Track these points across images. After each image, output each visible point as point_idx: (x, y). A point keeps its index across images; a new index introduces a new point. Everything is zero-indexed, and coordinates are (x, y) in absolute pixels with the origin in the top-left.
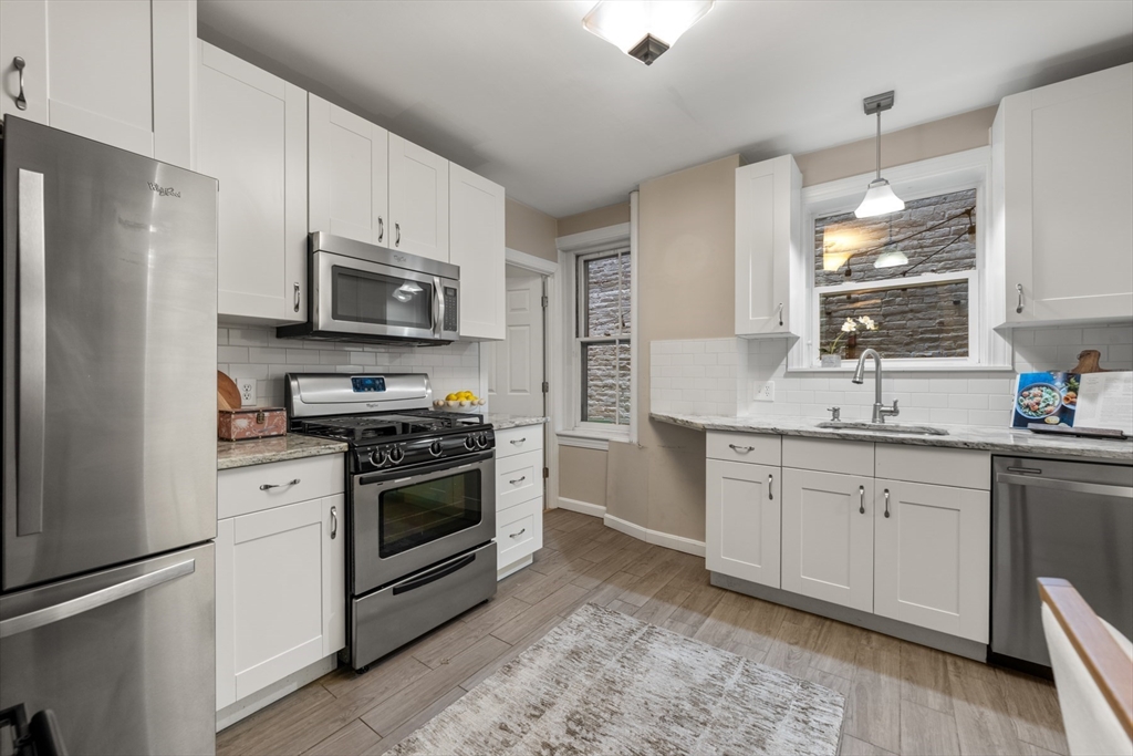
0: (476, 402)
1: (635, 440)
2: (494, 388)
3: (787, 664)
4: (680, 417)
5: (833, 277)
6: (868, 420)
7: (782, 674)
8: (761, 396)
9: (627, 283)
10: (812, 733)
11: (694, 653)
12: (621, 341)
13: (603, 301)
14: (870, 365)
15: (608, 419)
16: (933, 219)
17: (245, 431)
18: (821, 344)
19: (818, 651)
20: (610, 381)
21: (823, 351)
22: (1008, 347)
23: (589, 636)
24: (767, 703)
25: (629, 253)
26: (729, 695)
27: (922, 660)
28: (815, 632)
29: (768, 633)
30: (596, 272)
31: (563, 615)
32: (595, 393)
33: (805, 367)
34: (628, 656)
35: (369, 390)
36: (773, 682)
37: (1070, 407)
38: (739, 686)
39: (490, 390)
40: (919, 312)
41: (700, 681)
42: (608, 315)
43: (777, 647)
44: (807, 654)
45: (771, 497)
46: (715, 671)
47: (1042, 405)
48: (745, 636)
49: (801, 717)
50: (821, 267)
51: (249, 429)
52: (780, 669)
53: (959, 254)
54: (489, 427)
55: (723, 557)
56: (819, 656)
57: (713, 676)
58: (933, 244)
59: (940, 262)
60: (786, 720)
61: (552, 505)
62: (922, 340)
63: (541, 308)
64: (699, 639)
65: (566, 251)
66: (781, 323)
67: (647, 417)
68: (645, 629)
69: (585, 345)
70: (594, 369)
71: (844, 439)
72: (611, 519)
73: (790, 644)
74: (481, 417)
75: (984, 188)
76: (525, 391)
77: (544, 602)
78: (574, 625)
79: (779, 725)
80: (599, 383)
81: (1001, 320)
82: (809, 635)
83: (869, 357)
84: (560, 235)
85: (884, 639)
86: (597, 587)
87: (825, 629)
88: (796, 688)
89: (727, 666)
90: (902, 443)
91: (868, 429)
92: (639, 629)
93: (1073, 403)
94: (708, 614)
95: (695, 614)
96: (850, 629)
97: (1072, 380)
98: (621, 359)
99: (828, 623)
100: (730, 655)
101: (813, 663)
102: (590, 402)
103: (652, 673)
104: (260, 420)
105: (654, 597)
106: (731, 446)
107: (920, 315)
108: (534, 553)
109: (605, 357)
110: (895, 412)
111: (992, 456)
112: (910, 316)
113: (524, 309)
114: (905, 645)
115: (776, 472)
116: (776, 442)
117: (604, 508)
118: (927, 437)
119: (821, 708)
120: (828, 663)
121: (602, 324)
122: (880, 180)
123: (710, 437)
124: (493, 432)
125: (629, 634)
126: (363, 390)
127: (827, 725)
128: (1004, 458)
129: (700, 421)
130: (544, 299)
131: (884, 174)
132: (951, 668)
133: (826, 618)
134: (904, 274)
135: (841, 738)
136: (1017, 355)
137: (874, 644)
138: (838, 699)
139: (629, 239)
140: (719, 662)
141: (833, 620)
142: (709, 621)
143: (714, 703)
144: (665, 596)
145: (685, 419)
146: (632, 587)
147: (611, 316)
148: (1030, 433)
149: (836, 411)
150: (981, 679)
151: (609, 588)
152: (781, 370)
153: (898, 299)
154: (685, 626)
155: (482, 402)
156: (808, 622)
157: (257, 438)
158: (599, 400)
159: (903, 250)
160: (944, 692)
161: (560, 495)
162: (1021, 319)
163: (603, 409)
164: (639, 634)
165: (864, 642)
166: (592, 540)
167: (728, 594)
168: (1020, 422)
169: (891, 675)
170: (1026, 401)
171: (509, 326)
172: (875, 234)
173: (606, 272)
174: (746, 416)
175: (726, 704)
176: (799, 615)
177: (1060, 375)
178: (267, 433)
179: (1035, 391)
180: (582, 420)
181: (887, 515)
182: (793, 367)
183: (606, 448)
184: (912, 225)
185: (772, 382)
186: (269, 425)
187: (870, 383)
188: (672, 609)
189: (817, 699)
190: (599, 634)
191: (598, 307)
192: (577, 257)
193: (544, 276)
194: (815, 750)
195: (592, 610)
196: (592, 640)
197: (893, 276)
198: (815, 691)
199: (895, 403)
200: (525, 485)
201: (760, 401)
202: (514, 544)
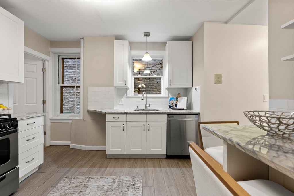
0: (6, 109)
1: (82, 118)
2: (17, 102)
3: (129, 174)
4: (98, 110)
5: (135, 74)
6: (144, 108)
7: (128, 177)
8: (120, 103)
9: (79, 68)
10: (136, 190)
11: (104, 181)
12: (77, 87)
13: (68, 73)
14: (145, 95)
15: (71, 112)
16: (154, 64)
18: (134, 90)
19: (135, 167)
20: (71, 99)
21: (134, 92)
22: (168, 92)
23: (66, 190)
24: (125, 187)
25: (80, 58)
26: (115, 189)
27: (155, 161)
28: (134, 163)
29: (123, 167)
30: (66, 63)
31: (54, 186)
32: (65, 103)
33: (130, 96)
34: (82, 191)
36: (126, 180)
38: (117, 185)
39: (14, 104)
40: (151, 84)
41: (106, 189)
42: (71, 78)
43: (126, 170)
44: (133, 169)
45: (124, 130)
46: (110, 184)
47: (173, 104)
48: (118, 170)
49: (134, 187)
50: (133, 71)
52: (127, 176)
53: (158, 72)
54: (15, 120)
55: (111, 149)
56: (136, 168)
57: (110, 185)
58: (154, 69)
59: (155, 73)
60: (130, 189)
61: (47, 145)
62: (152, 90)
63: (42, 72)
64: (105, 176)
65: (54, 53)
66: (126, 84)
67: (86, 111)
68: (88, 179)
69: (62, 87)
70: (65, 95)
71: (140, 113)
72: (72, 146)
73: (129, 168)
74: (10, 116)
75: (164, 59)
76: (34, 103)
77: (45, 184)
78: (59, 188)
79: (128, 191)
80: (67, 100)
81: (167, 87)
82: (133, 164)
83: (145, 94)
84: (51, 47)
85: (148, 159)
86: (68, 170)
87: (136, 161)
88: (131, 179)
89: (114, 181)
90: (152, 113)
91: (144, 111)
92: (85, 180)
93: (177, 103)
94: (107, 167)
95: (103, 168)
96: (141, 159)
97: (177, 98)
98: (76, 92)
99: (137, 159)
100: (114, 177)
101: (135, 171)
102: (64, 107)
103: (91, 193)
105: (90, 167)
106: (113, 118)
107: (151, 85)
108: (39, 166)
109: (69, 91)
110: (149, 106)
111: (167, 114)
112: (150, 84)
113: (34, 72)
114: (152, 159)
115: (125, 123)
116: (125, 115)
117: (70, 142)
118: (155, 111)
119: (138, 182)
120: (138, 170)
121: (68, 80)
122: (147, 52)
123: (107, 115)
124: (17, 121)
125: (82, 183)
127: (139, 186)
128: (168, 115)
129: (104, 111)
130: (44, 70)
131: (148, 51)
132: (160, 161)
133: (136, 158)
134: (149, 75)
135: (142, 188)
136: (169, 94)
137: (147, 161)
138: (141, 178)
139: (80, 54)
140: (111, 180)
141: (138, 158)
142: (108, 169)
143: (111, 194)
144: (94, 166)
145: (100, 110)
146: (82, 166)
147: (72, 78)
148: (171, 109)
149: (138, 106)
150: (165, 162)
151: (73, 169)
152: (125, 96)
153: (148, 81)
154: (100, 173)
155: (10, 108)
156: (132, 160)
158: (67, 106)
159: (149, 70)
160: (160, 167)
161: (51, 141)
162: (170, 87)
163: (69, 109)
164: (86, 181)
165: (145, 161)
166: (65, 154)
167: (112, 159)
168: (170, 107)
169: (150, 167)
171: (25, 78)
172: (143, 65)
173: (70, 63)
174: (117, 109)
175: (114, 192)
176: (130, 159)
177: (175, 98)
179: (172, 101)
180: (61, 113)
181: (149, 130)
182: (128, 96)
183: (71, 122)
184: (150, 64)
185: (123, 100)
187: (145, 99)
188: (96, 169)
189: (136, 180)
190: (70, 187)
191: (67, 75)
192: (59, 56)
193: (44, 61)
194: (137, 194)
195: (67, 179)
196: (67, 191)
197: (147, 75)
198: (136, 178)
199: (149, 104)
200: (34, 140)
201: (120, 105)
202: (29, 165)
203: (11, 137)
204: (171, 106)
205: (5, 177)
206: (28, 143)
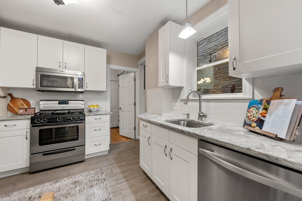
8: (175, 108)
17: (22, 113)
22: (251, 88)
35: (63, 104)
37: (262, 118)
45: (150, 144)
47: (252, 116)
51: (23, 112)
63: (134, 81)
65: (141, 65)
66: (167, 82)
71: (162, 126)
76: (131, 105)
84: (139, 60)
90: (173, 130)
93: (264, 117)
104: (26, 110)
110: (205, 116)
126: (62, 104)
130: (135, 79)
136: (255, 91)
149: (188, 115)
157: (25, 114)
170: (249, 114)
177: (264, 101)
178: (28, 114)
179: (252, 109)
181: (172, 159)
182: (182, 98)
185: (177, 103)
186: (29, 111)
192: (145, 66)
193: (135, 73)
200: (101, 131)
201: (175, 110)
202: (96, 148)
203: (80, 125)
204: (248, 122)
205: (74, 149)
206: (96, 132)
